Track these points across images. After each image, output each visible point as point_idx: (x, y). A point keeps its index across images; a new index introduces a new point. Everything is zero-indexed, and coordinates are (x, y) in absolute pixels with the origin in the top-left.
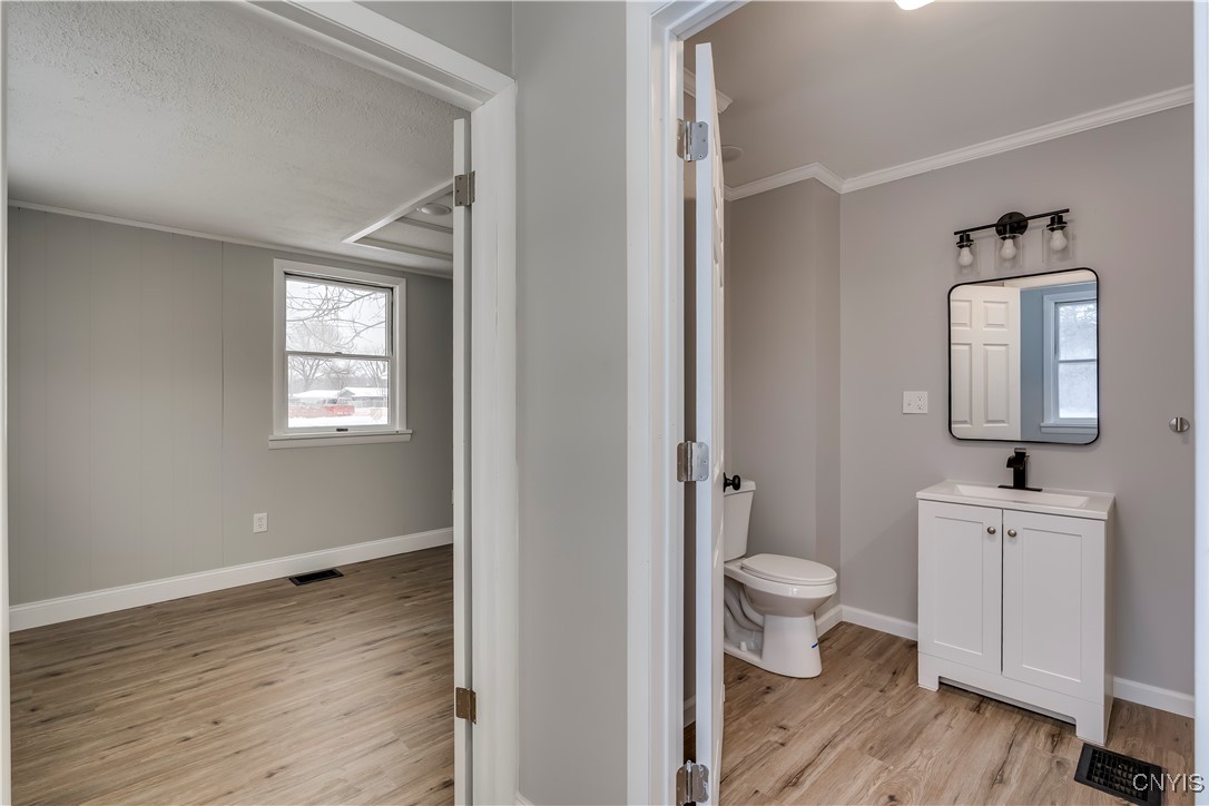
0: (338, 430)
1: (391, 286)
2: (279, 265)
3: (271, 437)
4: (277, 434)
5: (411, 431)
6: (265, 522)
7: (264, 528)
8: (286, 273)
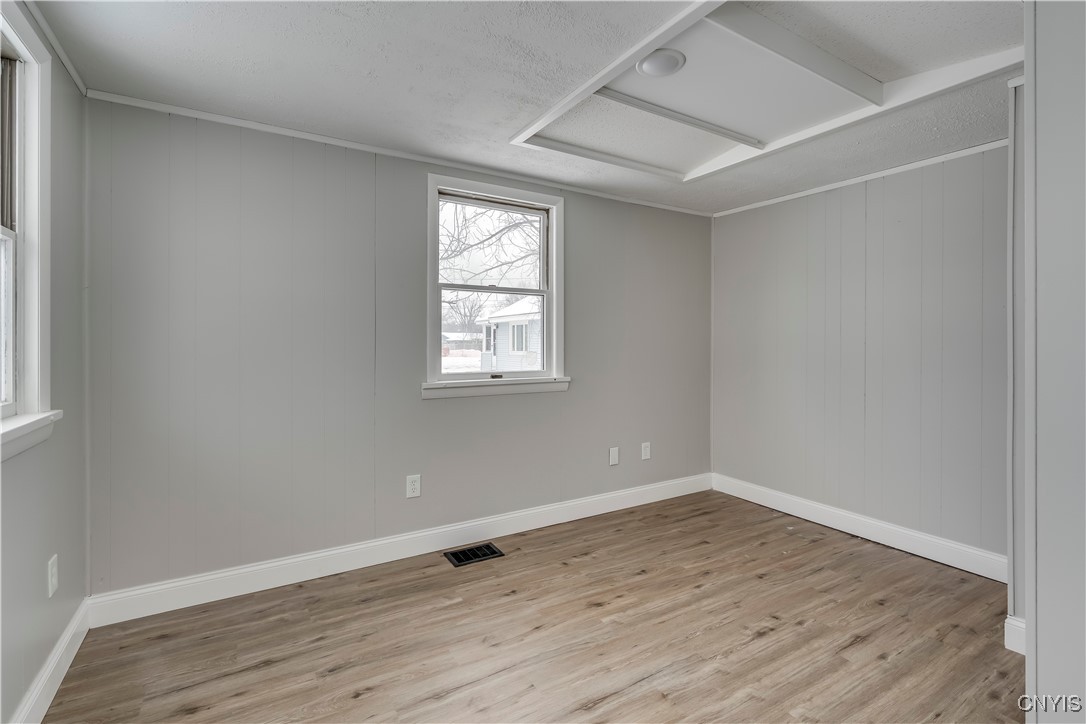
0: (493, 377)
1: (546, 206)
2: (435, 182)
3: (424, 385)
4: (432, 381)
5: (569, 379)
6: (418, 485)
7: (418, 494)
8: (440, 193)
